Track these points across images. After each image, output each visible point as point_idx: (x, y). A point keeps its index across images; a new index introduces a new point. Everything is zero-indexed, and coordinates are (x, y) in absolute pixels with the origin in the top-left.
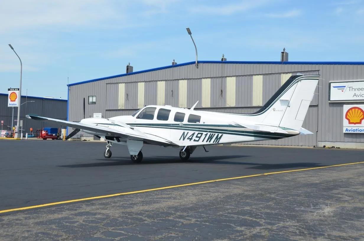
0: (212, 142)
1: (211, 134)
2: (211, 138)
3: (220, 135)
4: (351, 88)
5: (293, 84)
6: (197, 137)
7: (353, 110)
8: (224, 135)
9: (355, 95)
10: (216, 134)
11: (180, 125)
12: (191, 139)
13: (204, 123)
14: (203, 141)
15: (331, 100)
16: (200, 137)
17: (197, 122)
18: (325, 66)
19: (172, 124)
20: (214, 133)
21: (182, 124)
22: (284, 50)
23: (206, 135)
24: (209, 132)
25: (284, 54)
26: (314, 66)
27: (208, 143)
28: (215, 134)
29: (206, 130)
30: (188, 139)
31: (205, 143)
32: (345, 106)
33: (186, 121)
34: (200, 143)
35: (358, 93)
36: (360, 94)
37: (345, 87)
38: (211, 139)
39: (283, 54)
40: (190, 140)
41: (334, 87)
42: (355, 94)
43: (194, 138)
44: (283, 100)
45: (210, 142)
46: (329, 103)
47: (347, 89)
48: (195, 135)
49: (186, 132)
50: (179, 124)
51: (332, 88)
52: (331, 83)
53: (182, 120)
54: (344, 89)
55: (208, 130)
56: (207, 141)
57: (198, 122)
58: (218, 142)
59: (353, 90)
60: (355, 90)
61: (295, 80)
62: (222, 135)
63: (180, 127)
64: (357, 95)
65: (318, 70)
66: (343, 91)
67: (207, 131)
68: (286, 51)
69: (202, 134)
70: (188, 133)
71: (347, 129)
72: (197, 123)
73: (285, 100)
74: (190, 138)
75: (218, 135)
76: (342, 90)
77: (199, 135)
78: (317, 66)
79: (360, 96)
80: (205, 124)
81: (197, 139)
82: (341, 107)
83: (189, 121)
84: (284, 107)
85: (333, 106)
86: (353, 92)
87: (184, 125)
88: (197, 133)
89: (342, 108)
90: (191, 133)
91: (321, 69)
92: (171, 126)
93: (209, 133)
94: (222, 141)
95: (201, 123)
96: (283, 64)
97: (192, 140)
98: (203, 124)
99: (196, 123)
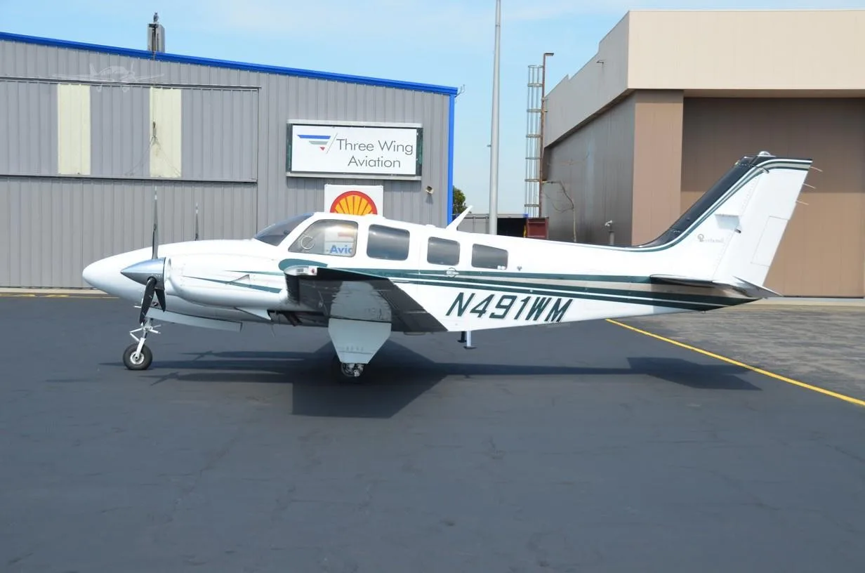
0: (541, 320)
1: (538, 299)
2: (538, 308)
3: (564, 300)
4: (343, 142)
5: (748, 178)
6: (499, 306)
7: (350, 198)
8: (576, 300)
9: (353, 160)
10: (555, 299)
11: (447, 272)
12: (481, 313)
13: (519, 269)
14: (516, 318)
15: (293, 170)
16: (508, 308)
17: (499, 267)
18: (274, 77)
19: (422, 272)
20: (548, 297)
21: (456, 271)
22: (155, 18)
23: (526, 301)
24: (535, 292)
25: (158, 31)
26: (244, 73)
27: (531, 322)
28: (550, 299)
29: (525, 288)
30: (474, 311)
31: (522, 322)
32: (328, 187)
33: (465, 264)
34: (509, 322)
35: (360, 155)
36: (366, 159)
37: (328, 137)
38: (540, 311)
39: (155, 30)
40: (479, 316)
41: (302, 137)
42: (353, 157)
43: (492, 308)
44: (723, 216)
45: (535, 319)
46: (288, 178)
47: (332, 145)
48: (495, 302)
49: (467, 293)
50: (444, 272)
51: (295, 139)
52: (294, 126)
53: (454, 260)
54: (325, 143)
55: (531, 289)
56: (528, 318)
57: (503, 267)
58: (558, 320)
59: (349, 146)
60: (353, 147)
61: (753, 169)
62: (570, 301)
63: (449, 279)
64: (358, 162)
65: (258, 88)
66: (323, 148)
67: (528, 292)
68: (160, 22)
69: (514, 298)
70: (473, 295)
71: (334, 247)
72: (500, 269)
73: (729, 216)
74: (481, 308)
75: (559, 301)
76: (322, 146)
77: (506, 302)
78: (254, 75)
79: (365, 162)
80: (522, 271)
81: (501, 312)
82: (317, 189)
83: (475, 263)
84: (728, 233)
85: (298, 187)
86: (349, 153)
87: (461, 273)
88: (499, 295)
89: (319, 191)
90: (481, 295)
91: (263, 85)
92: (418, 277)
93: (534, 297)
94: (570, 316)
95: (511, 268)
96: (156, 59)
97: (486, 316)
98: (517, 271)
99: (496, 268)
